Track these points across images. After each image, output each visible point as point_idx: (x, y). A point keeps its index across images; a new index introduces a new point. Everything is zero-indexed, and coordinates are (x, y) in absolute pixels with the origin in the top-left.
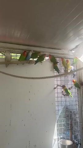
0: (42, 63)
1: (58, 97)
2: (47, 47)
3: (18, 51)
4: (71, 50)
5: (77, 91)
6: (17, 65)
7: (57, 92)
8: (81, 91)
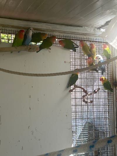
0: (50, 49)
1: (76, 105)
2: (58, 22)
3: (10, 29)
4: (99, 28)
5: (107, 95)
6: (11, 52)
7: (74, 97)
8: (113, 96)
